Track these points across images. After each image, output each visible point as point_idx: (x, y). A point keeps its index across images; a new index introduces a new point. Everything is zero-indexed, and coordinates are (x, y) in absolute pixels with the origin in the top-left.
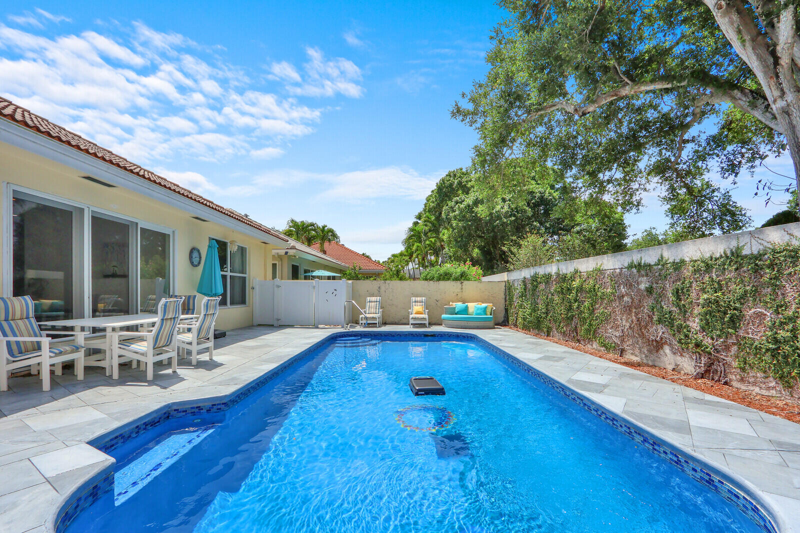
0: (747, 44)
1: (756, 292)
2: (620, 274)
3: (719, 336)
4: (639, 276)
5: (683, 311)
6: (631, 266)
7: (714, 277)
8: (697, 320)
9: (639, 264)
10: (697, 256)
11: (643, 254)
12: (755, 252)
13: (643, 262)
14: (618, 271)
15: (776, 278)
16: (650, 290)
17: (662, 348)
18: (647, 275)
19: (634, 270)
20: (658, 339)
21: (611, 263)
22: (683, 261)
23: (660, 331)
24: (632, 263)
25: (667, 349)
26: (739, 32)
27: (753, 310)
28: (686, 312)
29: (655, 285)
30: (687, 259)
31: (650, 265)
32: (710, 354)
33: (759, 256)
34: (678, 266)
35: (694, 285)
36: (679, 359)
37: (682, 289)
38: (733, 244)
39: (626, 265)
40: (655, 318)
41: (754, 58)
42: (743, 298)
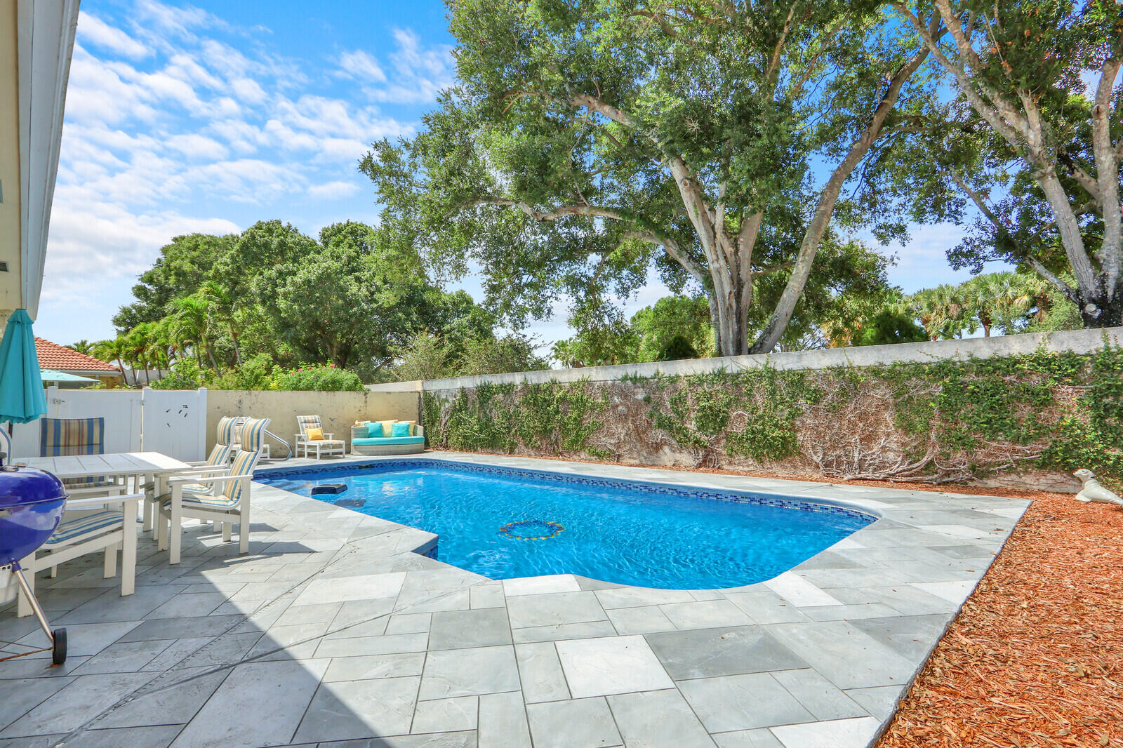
0: (700, 217)
1: (737, 400)
2: (613, 385)
3: (712, 433)
4: (635, 388)
5: (681, 416)
6: (625, 378)
7: (707, 389)
8: (694, 422)
9: (635, 377)
10: (690, 372)
11: (638, 369)
12: (735, 372)
13: (638, 376)
14: (610, 382)
15: (750, 390)
16: (647, 400)
17: (661, 448)
18: (643, 387)
19: (629, 382)
20: (659, 441)
21: (601, 375)
22: (678, 376)
23: (660, 434)
24: (626, 376)
25: (666, 449)
26: (695, 206)
27: (736, 413)
28: (683, 416)
29: (652, 396)
30: (682, 375)
31: (646, 378)
32: (706, 447)
33: (737, 375)
34: (674, 380)
35: (689, 395)
36: (678, 456)
37: (680, 399)
38: (719, 365)
39: (620, 377)
40: (654, 424)
41: (703, 228)
42: (728, 405)
